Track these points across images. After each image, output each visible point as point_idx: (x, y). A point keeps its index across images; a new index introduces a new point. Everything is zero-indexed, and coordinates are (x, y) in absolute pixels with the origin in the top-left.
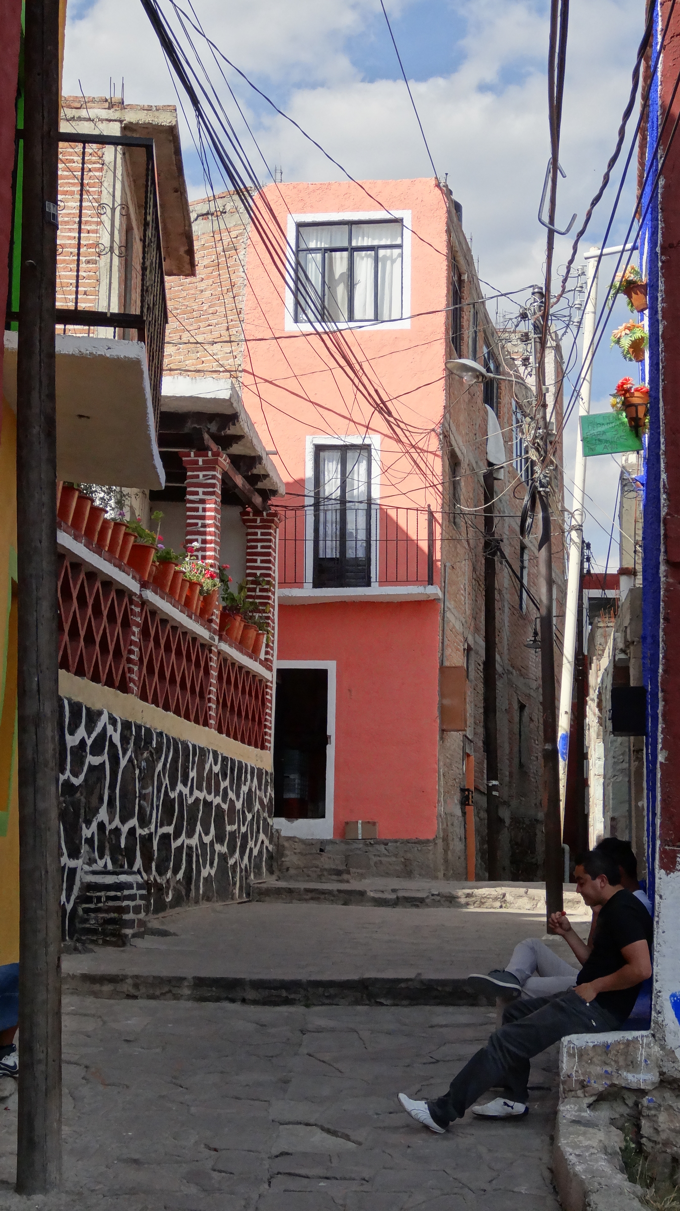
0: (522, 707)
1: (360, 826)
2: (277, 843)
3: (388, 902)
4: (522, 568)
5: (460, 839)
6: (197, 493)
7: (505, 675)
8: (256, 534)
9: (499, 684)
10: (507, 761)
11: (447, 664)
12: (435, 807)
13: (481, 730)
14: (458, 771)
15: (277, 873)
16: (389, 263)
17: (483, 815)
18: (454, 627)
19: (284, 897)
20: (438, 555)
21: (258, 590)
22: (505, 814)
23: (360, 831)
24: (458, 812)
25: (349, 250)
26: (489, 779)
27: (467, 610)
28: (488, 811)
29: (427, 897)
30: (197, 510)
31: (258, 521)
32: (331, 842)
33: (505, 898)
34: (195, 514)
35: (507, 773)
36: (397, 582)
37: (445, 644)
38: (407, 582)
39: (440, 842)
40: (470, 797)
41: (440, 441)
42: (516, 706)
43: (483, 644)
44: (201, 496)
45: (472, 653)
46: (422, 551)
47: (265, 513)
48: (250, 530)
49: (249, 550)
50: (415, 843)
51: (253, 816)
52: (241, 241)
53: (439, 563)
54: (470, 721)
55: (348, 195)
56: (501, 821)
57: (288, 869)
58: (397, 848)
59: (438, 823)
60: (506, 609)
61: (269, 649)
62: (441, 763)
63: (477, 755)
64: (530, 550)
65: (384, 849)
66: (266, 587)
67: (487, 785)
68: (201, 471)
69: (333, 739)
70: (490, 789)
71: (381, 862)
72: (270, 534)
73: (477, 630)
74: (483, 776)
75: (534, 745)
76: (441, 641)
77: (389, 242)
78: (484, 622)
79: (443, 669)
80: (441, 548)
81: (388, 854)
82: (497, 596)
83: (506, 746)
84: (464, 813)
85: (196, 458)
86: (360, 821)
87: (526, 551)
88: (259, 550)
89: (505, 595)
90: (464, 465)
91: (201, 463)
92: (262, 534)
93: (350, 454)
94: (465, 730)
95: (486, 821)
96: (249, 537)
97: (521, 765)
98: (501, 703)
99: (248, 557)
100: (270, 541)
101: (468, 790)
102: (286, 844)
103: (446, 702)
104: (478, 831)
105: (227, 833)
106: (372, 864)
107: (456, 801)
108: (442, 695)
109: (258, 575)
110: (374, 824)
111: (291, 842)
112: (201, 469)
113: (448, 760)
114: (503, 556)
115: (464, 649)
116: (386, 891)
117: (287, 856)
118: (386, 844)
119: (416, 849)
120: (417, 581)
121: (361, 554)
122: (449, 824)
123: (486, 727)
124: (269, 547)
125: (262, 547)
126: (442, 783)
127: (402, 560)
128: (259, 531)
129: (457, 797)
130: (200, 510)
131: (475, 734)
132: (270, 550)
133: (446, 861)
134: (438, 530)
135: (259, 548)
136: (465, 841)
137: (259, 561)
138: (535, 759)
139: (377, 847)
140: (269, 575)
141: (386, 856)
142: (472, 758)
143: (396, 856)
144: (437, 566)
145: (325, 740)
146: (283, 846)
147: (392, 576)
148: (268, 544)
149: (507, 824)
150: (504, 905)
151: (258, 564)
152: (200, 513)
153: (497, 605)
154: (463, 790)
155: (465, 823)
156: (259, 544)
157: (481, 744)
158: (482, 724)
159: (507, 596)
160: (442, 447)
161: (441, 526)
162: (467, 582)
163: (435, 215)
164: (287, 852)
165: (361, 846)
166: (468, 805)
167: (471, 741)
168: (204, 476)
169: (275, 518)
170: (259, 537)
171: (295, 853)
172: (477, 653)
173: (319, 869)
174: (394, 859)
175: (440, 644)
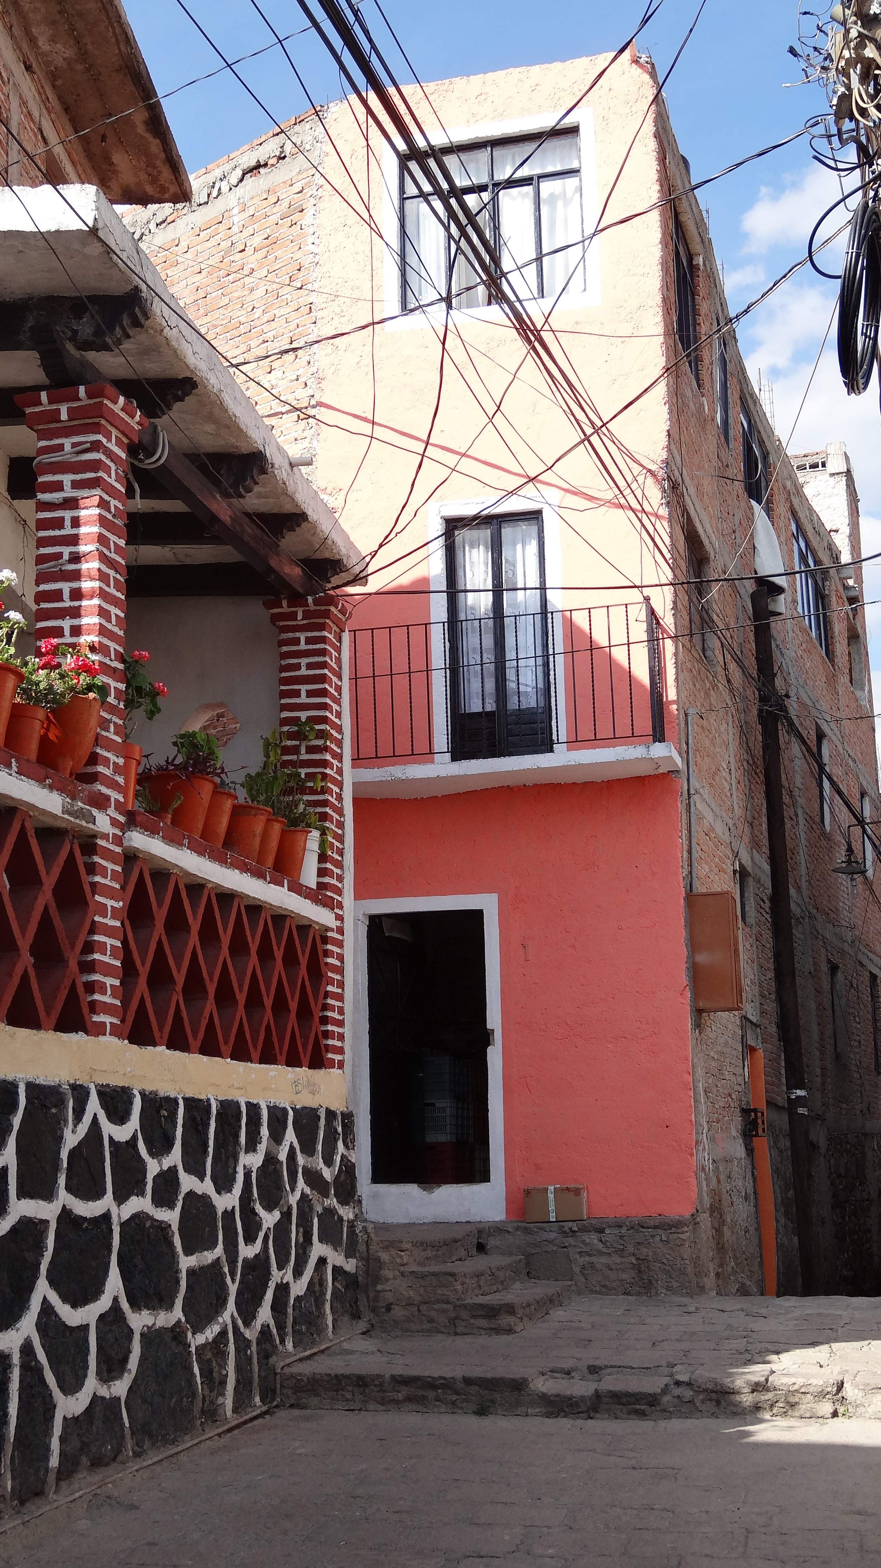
0: (834, 969)
1: (551, 1196)
2: (365, 1255)
3: (577, 1405)
4: (821, 765)
5: (746, 1198)
6: (58, 487)
7: (807, 920)
8: (297, 642)
9: (797, 933)
10: (818, 1053)
11: (700, 888)
12: (692, 1155)
13: (772, 1006)
14: (733, 1078)
15: (367, 1316)
16: (560, 204)
17: (785, 1143)
18: (713, 829)
19: (349, 1396)
20: (671, 693)
21: (303, 750)
22: (819, 1136)
23: (552, 1207)
24: (739, 1150)
25: (491, 187)
26: (791, 1087)
27: (736, 807)
28: (792, 1135)
29: (665, 1390)
30: (59, 523)
31: (300, 617)
32: (498, 1229)
33: (843, 1393)
34: (57, 533)
35: (818, 1071)
36: (595, 741)
37: (695, 855)
38: (614, 739)
39: (705, 1219)
40: (760, 1121)
41: (664, 491)
42: (824, 967)
43: (767, 868)
44: (69, 492)
45: (750, 882)
46: (641, 685)
47: (310, 599)
48: (284, 636)
49: (284, 675)
50: (655, 1227)
51: (286, 1215)
52: (309, 195)
53: (674, 707)
54: (750, 990)
55: (484, 97)
56: (814, 1146)
57: (388, 1308)
58: (621, 1237)
59: (699, 1184)
60: (801, 821)
61: (329, 865)
62: (700, 1072)
63: (768, 1046)
64: (831, 741)
65: (596, 1241)
66: (320, 742)
67: (789, 1097)
68: (67, 436)
69: (498, 1036)
70: (794, 1103)
71: (592, 1265)
72: (323, 640)
73: (755, 844)
74: (780, 1080)
75: (854, 1025)
76: (685, 847)
77: (558, 168)
78: (765, 833)
79: (691, 898)
80: (677, 680)
81: (605, 1250)
82: (786, 799)
83: (815, 1028)
84: (750, 1151)
85: (54, 407)
86: (551, 1188)
87: (825, 743)
88: (304, 671)
89: (799, 799)
91: (64, 416)
92: (309, 641)
93: (507, 532)
94: (741, 1009)
95: (789, 1153)
96: (285, 649)
97: (838, 1057)
98: (803, 962)
99: (282, 688)
100: (323, 653)
101: (755, 1111)
102: (384, 1256)
103: (702, 958)
104: (776, 1171)
105: (183, 1275)
106: (577, 1269)
107: (734, 1133)
108: (694, 945)
109: (303, 720)
110: (577, 1192)
111: (393, 1252)
112: (68, 432)
113: (713, 1064)
114: (792, 727)
115: (735, 872)
116: (576, 1369)
117: (387, 1280)
118: (602, 1231)
119: (658, 1238)
120: (632, 737)
121: (536, 700)
122: (722, 1177)
123: (780, 1000)
124: (324, 665)
125: (310, 666)
126: (703, 1108)
127: (603, 703)
128: (302, 637)
129: (735, 1125)
130: (68, 523)
131: (763, 1013)
132: (326, 671)
133: (720, 1248)
134: (669, 648)
135: (303, 668)
136: (756, 1199)
137: (303, 694)
138: (856, 1044)
139: (586, 1237)
140: (324, 720)
141: (601, 1253)
142: (761, 1053)
143: (620, 1252)
144: (670, 713)
145: (486, 1038)
146: (378, 1259)
147: (586, 732)
148: (321, 659)
149: (823, 1150)
150: (841, 1410)
151: (303, 699)
152: (68, 531)
153: (788, 812)
154: (745, 1112)
155: (753, 1168)
156: (304, 661)
157: (773, 1029)
158: (773, 997)
159: (801, 801)
160: (668, 503)
161: (675, 638)
162: (732, 760)
163: (634, 110)
164: (387, 1273)
165: (553, 1235)
166: (757, 1135)
167: (756, 1025)
168: (74, 445)
169: (333, 609)
170: (303, 646)
171: (402, 1274)
172: (758, 881)
173: (450, 1307)
174: (618, 1260)
175: (685, 854)
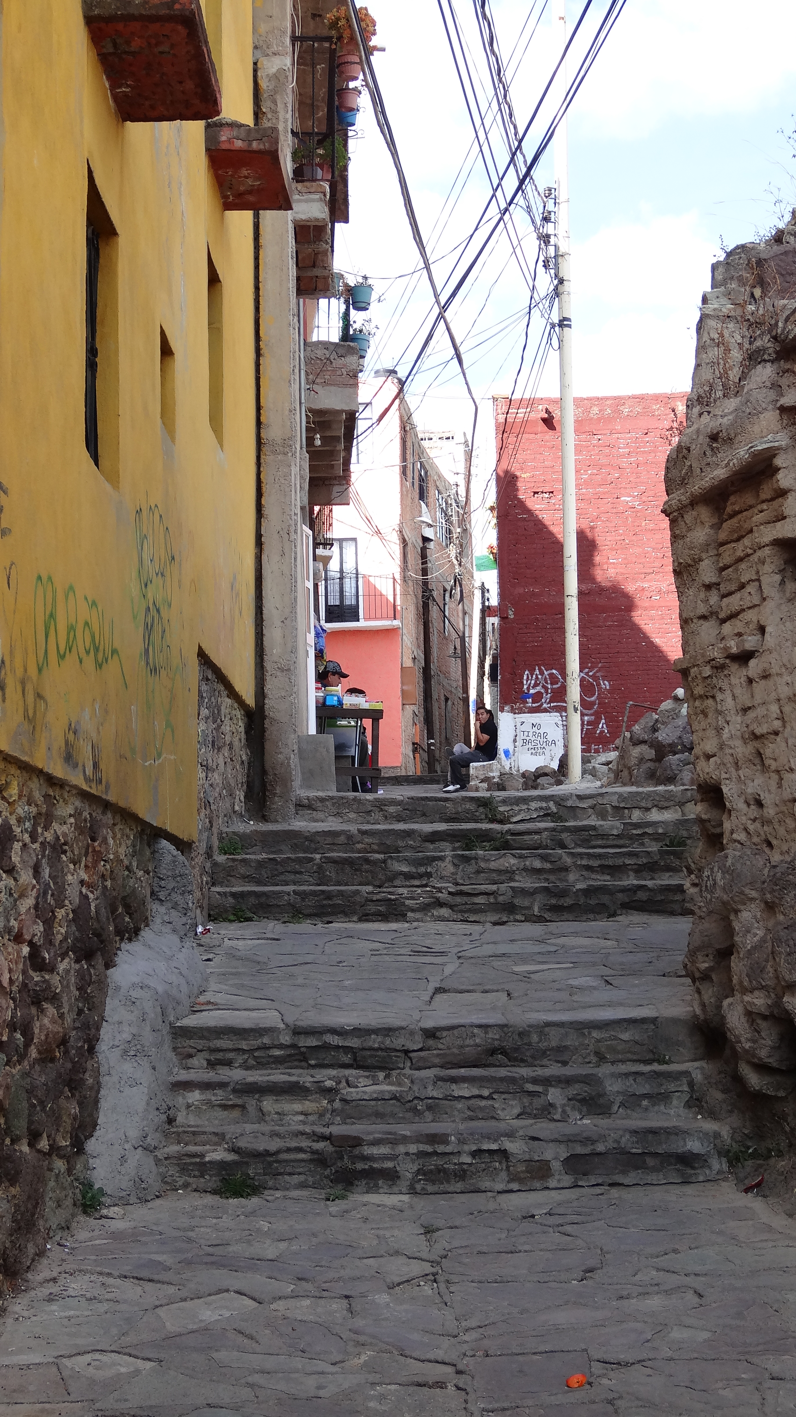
0: (446, 699)
4: (445, 604)
7: (436, 677)
11: (404, 666)
14: (410, 731)
18: (407, 645)
20: (398, 602)
24: (411, 756)
26: (428, 739)
27: (414, 634)
35: (439, 735)
36: (376, 618)
37: (403, 654)
38: (382, 618)
39: (403, 769)
40: (418, 747)
41: (398, 535)
42: (443, 698)
43: (423, 656)
45: (417, 661)
46: (390, 601)
50: (390, 769)
53: (399, 607)
59: (400, 758)
60: (435, 633)
63: (420, 725)
67: (428, 742)
70: (429, 745)
73: (419, 647)
74: (425, 736)
76: (401, 652)
78: (423, 641)
79: (402, 668)
80: (400, 599)
82: (430, 625)
84: (414, 758)
87: (447, 593)
90: (410, 545)
93: (344, 544)
101: (417, 744)
103: (405, 686)
107: (410, 750)
108: (403, 683)
113: (406, 725)
114: (434, 600)
115: (413, 658)
120: (387, 618)
121: (354, 602)
122: (407, 761)
123: (426, 709)
129: (411, 747)
134: (398, 588)
142: (418, 726)
144: (398, 609)
147: (379, 615)
153: (431, 630)
154: (414, 744)
155: (415, 763)
157: (422, 719)
159: (435, 624)
161: (400, 585)
162: (413, 617)
166: (417, 751)
167: (418, 715)
172: (420, 660)
175: (401, 654)
